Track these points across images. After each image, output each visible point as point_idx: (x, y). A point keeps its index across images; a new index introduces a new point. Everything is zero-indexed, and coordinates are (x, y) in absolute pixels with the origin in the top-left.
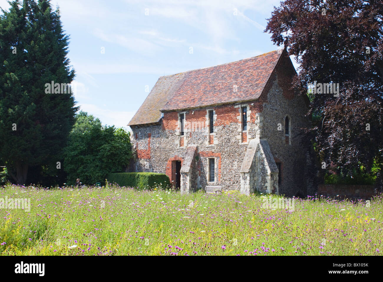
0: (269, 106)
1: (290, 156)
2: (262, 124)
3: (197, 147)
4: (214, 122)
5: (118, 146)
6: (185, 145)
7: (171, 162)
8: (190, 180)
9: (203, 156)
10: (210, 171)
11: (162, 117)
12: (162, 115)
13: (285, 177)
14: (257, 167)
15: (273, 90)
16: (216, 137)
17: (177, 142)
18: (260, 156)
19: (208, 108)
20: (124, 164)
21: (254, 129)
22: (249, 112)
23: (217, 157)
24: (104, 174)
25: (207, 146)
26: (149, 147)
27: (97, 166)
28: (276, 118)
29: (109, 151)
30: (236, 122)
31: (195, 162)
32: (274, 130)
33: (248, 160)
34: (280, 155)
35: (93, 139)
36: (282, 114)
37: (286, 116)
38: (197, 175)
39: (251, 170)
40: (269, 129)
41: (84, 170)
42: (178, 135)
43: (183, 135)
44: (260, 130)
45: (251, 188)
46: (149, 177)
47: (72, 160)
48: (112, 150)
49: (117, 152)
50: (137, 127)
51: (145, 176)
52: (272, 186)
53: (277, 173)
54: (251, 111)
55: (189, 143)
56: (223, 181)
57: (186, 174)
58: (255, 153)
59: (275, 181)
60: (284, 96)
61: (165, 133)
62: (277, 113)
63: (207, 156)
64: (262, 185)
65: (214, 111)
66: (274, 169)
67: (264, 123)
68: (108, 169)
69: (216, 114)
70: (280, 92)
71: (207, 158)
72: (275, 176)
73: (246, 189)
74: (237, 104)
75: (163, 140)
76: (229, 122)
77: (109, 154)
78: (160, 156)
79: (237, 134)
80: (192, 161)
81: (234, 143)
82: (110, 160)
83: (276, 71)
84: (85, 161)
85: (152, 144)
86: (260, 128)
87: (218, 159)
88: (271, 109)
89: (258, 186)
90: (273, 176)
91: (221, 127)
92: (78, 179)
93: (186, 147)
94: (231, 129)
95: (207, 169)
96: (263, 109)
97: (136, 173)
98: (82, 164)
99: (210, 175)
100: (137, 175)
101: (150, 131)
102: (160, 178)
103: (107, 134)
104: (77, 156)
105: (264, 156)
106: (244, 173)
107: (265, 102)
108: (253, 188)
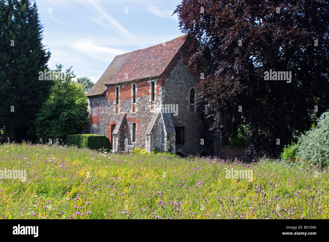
0: (172, 81)
1: (194, 122)
2: (164, 96)
3: (126, 114)
4: (136, 94)
5: (74, 113)
6: (119, 112)
7: (111, 126)
8: (118, 141)
9: (129, 121)
10: (133, 134)
11: (106, 90)
12: (106, 88)
13: (189, 139)
14: (159, 130)
15: (176, 68)
16: (137, 106)
17: (114, 110)
18: (161, 121)
19: (133, 83)
20: (79, 127)
21: (158, 100)
22: (156, 86)
23: (137, 122)
24: (63, 135)
25: (131, 114)
26: (99, 114)
27: (58, 129)
28: (180, 91)
29: (66, 117)
30: (148, 94)
31: (124, 126)
32: (177, 101)
33: (152, 125)
34: (184, 121)
35: (58, 107)
36: (187, 87)
37: (191, 89)
38: (125, 137)
39: (152, 133)
40: (172, 100)
41: (49, 132)
42: (115, 105)
43: (118, 104)
44: (162, 101)
45: (151, 147)
46: (89, 138)
47: (41, 124)
48: (69, 116)
49: (73, 118)
50: (91, 98)
51: (86, 137)
52: (169, 146)
53: (174, 135)
54: (157, 85)
55: (122, 111)
56: (140, 141)
57: (116, 135)
58: (157, 119)
59: (172, 141)
60: (189, 72)
61: (107, 103)
62: (181, 86)
63: (131, 121)
64: (161, 145)
65: (136, 85)
66: (171, 132)
67: (166, 95)
68: (66, 131)
69: (137, 87)
70: (185, 69)
71: (132, 123)
72: (171, 138)
73: (148, 148)
74: (149, 79)
75: (107, 108)
76: (144, 94)
77: (66, 119)
78: (105, 121)
79: (149, 103)
80: (121, 125)
81: (147, 111)
82: (68, 124)
83: (181, 52)
84: (50, 125)
85: (100, 112)
86: (162, 99)
87: (138, 124)
88: (174, 83)
89: (159, 146)
90: (170, 138)
91: (139, 98)
92: (41, 139)
93: (120, 114)
94: (145, 99)
95: (131, 132)
96: (165, 84)
97: (81, 135)
98: (49, 127)
99: (133, 136)
100: (82, 137)
101: (99, 101)
102: (100, 138)
103: (68, 104)
104: (44, 120)
105: (163, 121)
106: (148, 135)
107: (168, 77)
108: (154, 147)
